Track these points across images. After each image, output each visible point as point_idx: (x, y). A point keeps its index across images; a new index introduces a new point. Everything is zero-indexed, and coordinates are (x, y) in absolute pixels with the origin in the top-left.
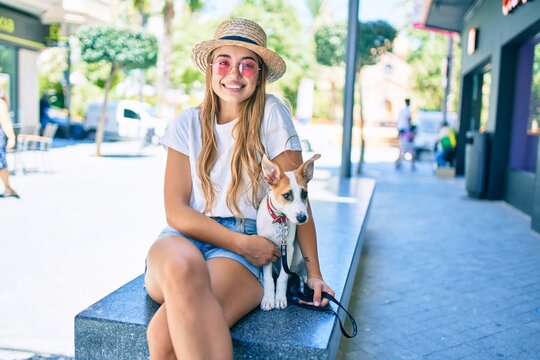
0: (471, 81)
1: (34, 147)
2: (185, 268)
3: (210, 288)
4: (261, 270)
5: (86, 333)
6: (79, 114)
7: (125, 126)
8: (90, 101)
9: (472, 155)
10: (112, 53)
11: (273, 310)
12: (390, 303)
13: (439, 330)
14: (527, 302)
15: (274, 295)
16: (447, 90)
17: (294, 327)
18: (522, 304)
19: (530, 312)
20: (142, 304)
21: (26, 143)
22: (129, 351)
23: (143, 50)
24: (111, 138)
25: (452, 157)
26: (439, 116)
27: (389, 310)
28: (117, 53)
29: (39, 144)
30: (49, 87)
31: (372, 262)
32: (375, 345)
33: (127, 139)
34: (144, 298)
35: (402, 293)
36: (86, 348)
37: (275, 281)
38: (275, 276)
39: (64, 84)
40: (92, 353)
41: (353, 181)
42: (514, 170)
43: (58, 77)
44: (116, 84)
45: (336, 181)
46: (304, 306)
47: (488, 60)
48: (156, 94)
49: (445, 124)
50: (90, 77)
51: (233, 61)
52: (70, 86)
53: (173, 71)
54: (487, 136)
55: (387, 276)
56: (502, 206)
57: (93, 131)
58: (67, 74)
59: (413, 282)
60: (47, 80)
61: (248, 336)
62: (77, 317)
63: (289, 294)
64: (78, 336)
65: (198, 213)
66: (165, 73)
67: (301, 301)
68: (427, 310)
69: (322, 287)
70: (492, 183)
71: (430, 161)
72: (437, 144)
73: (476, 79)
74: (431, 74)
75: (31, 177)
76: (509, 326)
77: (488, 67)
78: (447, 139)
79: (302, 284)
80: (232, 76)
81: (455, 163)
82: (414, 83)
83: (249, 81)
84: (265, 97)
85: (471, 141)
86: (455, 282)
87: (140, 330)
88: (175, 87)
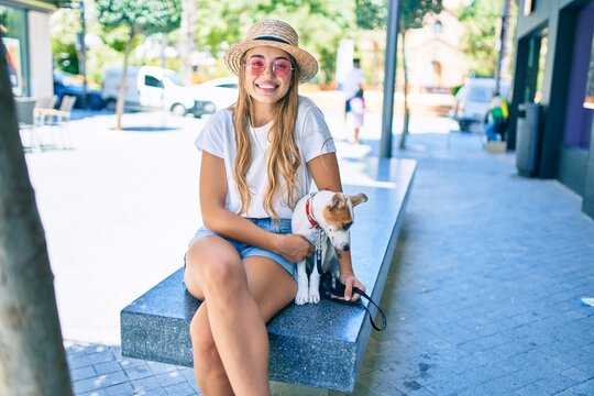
0: (527, 46)
1: (50, 122)
2: (223, 271)
3: (248, 289)
4: (296, 268)
5: (131, 327)
6: (96, 81)
7: (147, 95)
8: (107, 66)
9: (524, 129)
10: (132, 16)
11: (306, 304)
12: (427, 291)
13: (474, 319)
14: (567, 290)
15: (307, 290)
16: (502, 53)
17: (326, 321)
18: (562, 292)
19: (569, 301)
20: (181, 298)
21: (42, 117)
22: (173, 343)
23: (165, 13)
24: (132, 108)
25: (504, 128)
26: (491, 83)
27: (425, 299)
28: (137, 16)
29: (55, 118)
30: (60, 50)
31: (411, 248)
32: (409, 334)
33: (149, 109)
34: (183, 293)
35: (439, 281)
36: (132, 340)
37: (309, 277)
38: (309, 272)
39: (78, 47)
40: (138, 345)
41: (393, 161)
42: (568, 147)
43: (71, 38)
44: (135, 47)
45: (375, 161)
46: (336, 300)
47: (545, 24)
48: (178, 57)
49: (497, 94)
50: (107, 39)
51: (267, 62)
52: (84, 49)
53: (197, 31)
54: (540, 108)
55: (426, 262)
56: (554, 185)
57: (113, 100)
58: (81, 36)
59: (452, 269)
60: (59, 42)
61: (283, 330)
62: (122, 312)
63: (322, 289)
64: (124, 330)
65: (233, 214)
66: (189, 34)
67: (333, 296)
68: (464, 299)
69: (353, 282)
70: (544, 160)
71: (480, 134)
72: (487, 116)
73: (532, 43)
74: (484, 35)
75: (49, 154)
76: (546, 315)
77: (545, 31)
78: (499, 109)
79: (334, 280)
80: (266, 76)
81: (506, 136)
82: (466, 45)
83: (282, 81)
84: (299, 100)
85: (523, 115)
86: (496, 269)
87: (184, 324)
88: (200, 49)
